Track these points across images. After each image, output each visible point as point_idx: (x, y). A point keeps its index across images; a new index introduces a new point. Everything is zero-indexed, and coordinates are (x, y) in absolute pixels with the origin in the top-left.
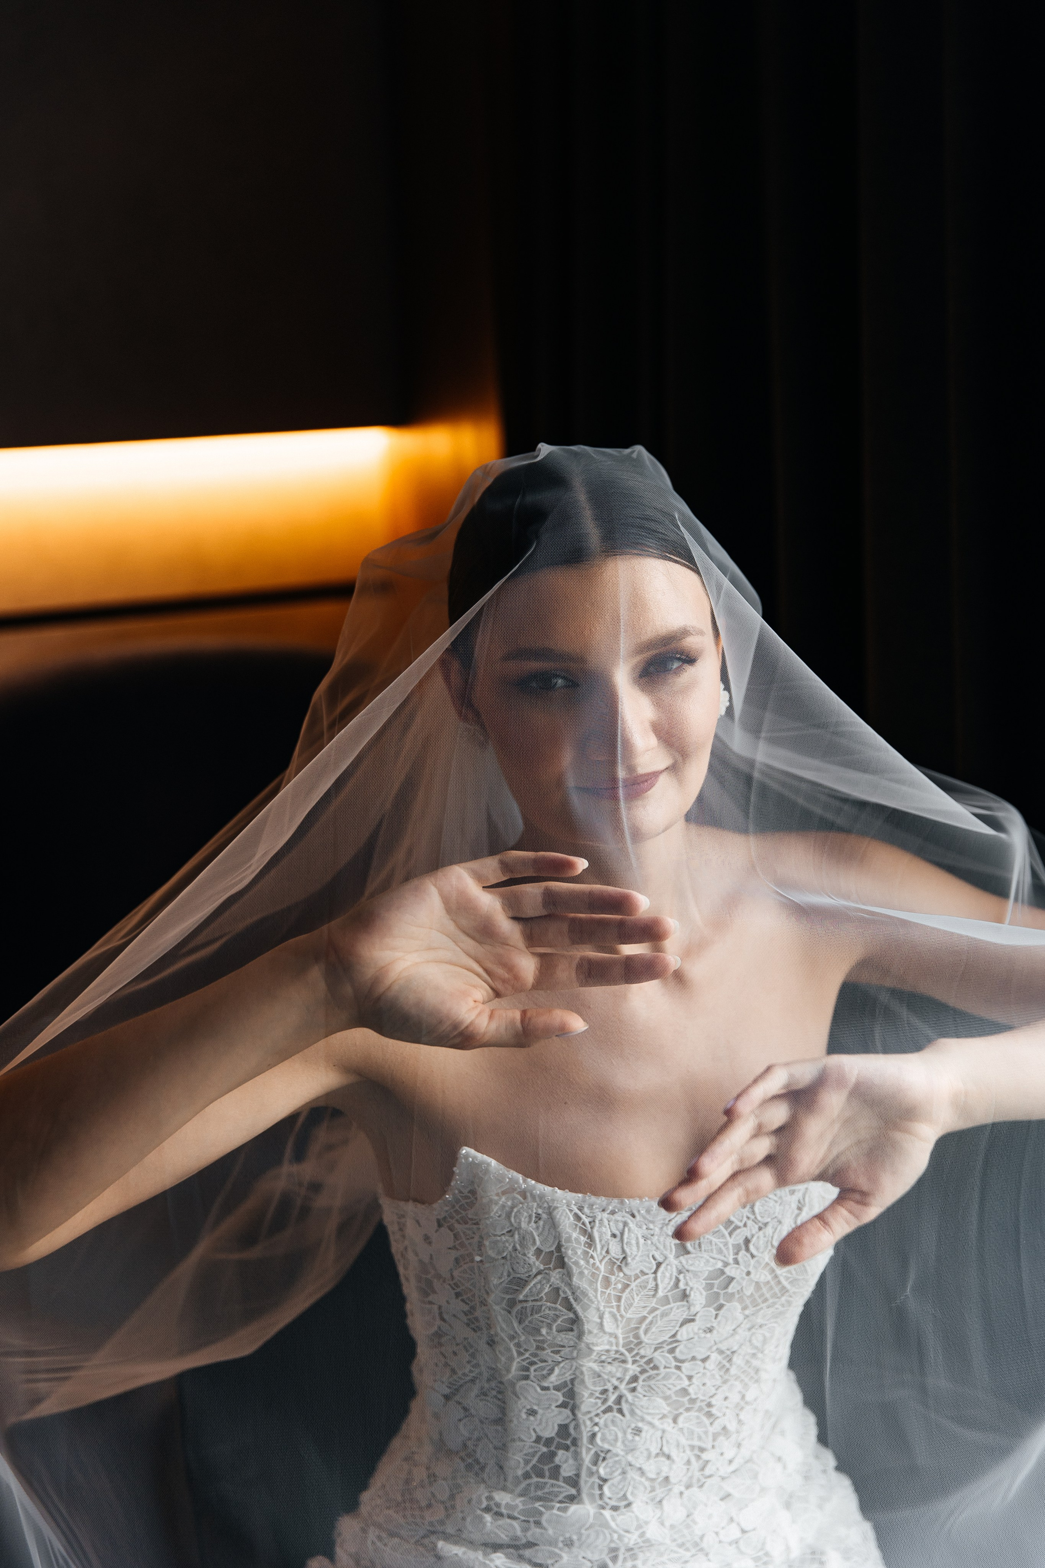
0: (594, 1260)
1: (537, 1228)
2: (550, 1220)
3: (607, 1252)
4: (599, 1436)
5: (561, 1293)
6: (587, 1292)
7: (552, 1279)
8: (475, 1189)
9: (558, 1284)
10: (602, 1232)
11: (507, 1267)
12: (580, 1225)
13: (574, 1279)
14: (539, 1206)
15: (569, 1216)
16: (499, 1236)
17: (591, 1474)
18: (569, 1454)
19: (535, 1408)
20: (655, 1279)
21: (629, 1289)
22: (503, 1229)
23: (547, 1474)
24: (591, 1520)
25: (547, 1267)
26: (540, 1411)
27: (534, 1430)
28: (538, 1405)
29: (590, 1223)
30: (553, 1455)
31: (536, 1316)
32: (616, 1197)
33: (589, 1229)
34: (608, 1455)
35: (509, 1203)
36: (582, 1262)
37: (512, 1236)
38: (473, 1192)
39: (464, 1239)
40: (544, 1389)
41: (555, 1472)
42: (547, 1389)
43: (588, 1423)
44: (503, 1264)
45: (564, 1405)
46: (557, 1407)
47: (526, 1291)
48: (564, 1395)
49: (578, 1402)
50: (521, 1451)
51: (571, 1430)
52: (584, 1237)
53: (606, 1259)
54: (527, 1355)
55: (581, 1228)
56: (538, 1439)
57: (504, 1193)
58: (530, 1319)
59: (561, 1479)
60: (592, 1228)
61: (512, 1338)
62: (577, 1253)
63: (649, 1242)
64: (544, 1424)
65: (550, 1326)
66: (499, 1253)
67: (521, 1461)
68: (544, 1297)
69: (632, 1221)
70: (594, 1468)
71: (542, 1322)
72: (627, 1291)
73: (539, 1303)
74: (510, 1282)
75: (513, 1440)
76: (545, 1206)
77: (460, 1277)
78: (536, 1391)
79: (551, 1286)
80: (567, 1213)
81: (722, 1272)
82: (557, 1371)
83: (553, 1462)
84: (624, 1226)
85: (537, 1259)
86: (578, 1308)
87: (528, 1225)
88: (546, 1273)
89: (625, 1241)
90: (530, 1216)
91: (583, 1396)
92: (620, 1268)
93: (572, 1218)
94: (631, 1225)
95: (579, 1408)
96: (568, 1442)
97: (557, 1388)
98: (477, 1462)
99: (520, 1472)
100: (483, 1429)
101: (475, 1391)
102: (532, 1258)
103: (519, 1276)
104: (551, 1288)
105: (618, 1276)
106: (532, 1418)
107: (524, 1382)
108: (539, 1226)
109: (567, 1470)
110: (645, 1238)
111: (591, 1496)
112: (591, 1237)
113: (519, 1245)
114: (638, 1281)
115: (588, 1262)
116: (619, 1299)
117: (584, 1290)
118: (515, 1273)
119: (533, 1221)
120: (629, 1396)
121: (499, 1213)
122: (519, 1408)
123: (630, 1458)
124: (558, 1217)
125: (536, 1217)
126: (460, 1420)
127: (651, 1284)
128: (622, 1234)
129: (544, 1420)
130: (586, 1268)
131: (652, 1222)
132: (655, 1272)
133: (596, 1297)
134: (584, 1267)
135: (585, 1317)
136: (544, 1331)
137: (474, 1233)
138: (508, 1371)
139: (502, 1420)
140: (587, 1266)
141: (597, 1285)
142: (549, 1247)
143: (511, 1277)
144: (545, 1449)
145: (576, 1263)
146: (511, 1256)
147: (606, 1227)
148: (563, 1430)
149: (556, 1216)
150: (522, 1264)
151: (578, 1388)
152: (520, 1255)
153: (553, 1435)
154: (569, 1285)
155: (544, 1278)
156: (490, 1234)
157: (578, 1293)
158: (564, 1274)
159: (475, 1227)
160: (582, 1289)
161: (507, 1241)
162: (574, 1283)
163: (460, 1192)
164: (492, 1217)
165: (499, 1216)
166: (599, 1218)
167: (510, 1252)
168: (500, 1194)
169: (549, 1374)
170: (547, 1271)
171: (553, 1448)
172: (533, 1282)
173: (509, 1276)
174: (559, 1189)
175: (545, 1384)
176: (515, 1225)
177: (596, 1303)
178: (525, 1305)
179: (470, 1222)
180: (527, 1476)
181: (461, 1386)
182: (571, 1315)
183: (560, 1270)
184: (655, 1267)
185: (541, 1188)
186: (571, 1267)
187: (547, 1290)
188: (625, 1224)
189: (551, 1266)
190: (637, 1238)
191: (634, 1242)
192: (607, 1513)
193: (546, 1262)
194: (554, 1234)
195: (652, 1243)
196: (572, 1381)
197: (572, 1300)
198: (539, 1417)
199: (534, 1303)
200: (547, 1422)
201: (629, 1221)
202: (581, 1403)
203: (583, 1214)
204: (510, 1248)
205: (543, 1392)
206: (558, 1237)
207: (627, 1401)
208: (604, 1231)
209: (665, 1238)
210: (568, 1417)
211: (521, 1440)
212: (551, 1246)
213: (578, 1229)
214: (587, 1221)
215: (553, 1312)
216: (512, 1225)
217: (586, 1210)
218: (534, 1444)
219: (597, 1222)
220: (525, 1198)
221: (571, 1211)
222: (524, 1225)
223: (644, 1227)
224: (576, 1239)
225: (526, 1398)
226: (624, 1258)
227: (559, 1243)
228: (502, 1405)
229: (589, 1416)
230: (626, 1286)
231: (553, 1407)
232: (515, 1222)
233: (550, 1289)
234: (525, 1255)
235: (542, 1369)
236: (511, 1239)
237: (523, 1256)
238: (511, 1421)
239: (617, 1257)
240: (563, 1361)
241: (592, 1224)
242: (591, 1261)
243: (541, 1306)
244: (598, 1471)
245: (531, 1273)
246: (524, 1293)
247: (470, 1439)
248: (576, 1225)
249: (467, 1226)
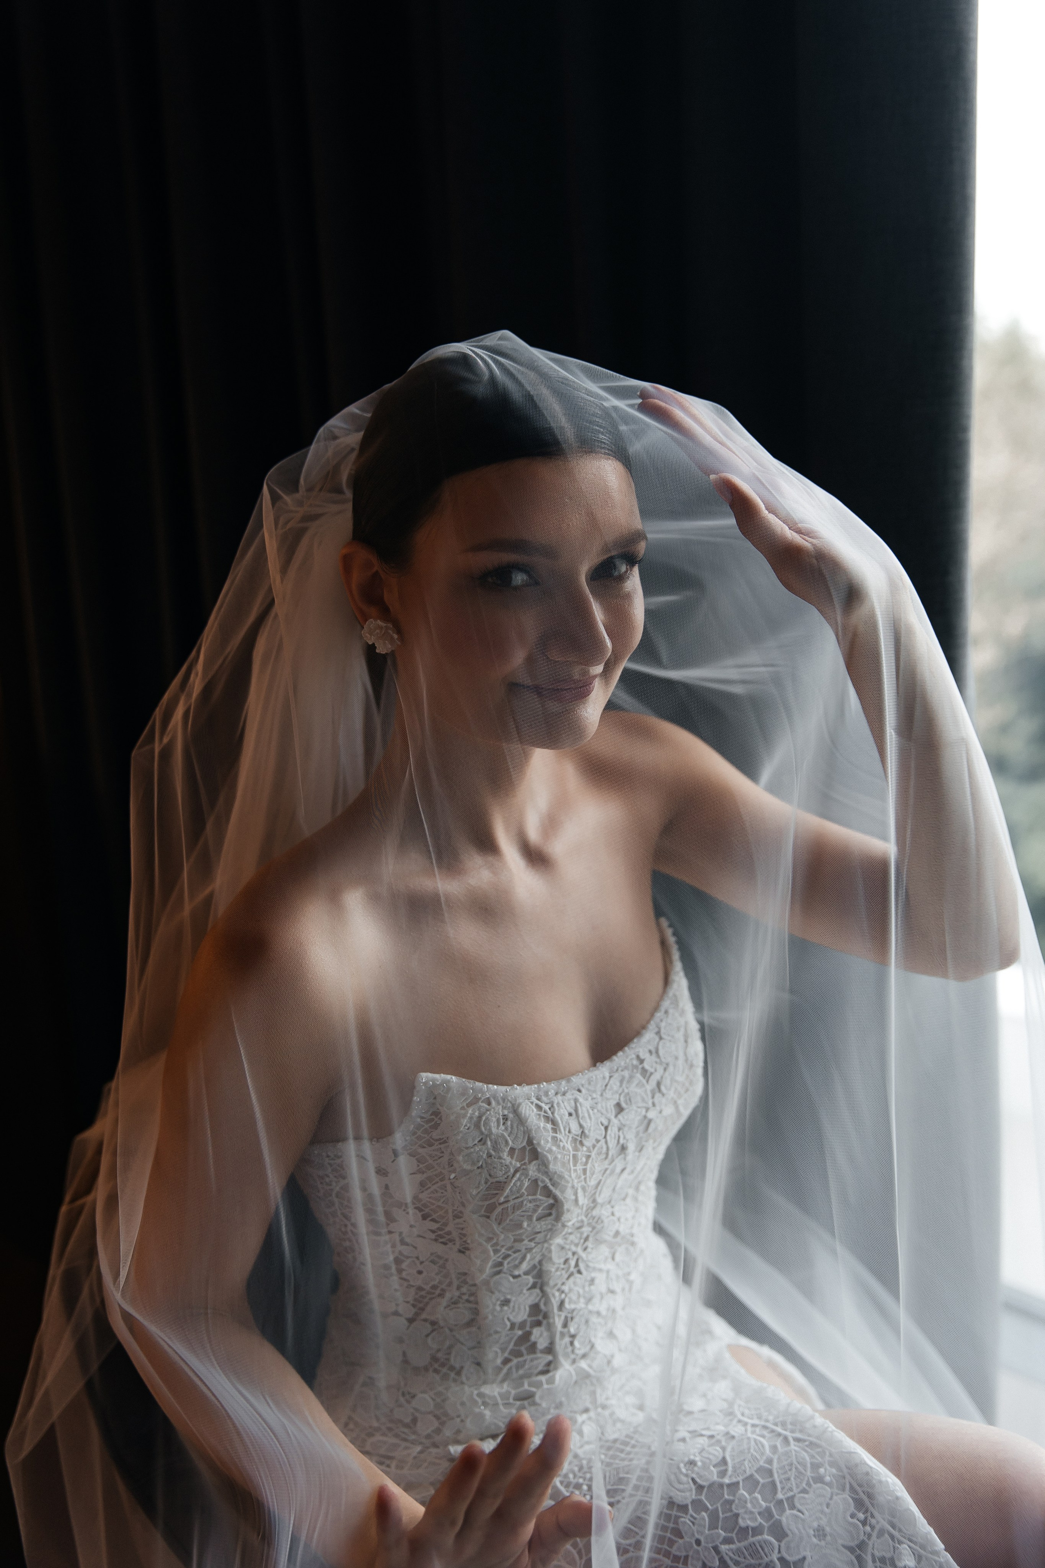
0: (563, 1142)
1: (506, 1129)
2: (517, 1117)
3: (569, 1132)
4: (567, 1300)
5: (540, 1183)
6: (562, 1174)
7: (531, 1173)
8: (438, 1109)
9: (536, 1175)
10: (561, 1114)
11: (485, 1174)
12: (542, 1113)
13: (551, 1166)
14: (504, 1108)
15: (532, 1109)
16: (472, 1148)
17: (562, 1335)
18: (543, 1328)
19: (509, 1297)
20: (606, 1142)
21: (591, 1159)
22: (473, 1140)
23: (525, 1352)
24: (574, 1378)
25: (522, 1163)
26: (513, 1299)
27: (508, 1319)
28: (512, 1294)
29: (550, 1109)
30: (528, 1335)
31: (518, 1213)
32: (562, 1078)
33: (551, 1115)
34: (575, 1313)
35: (477, 1114)
36: (554, 1148)
37: (485, 1143)
38: (437, 1113)
39: (431, 1161)
40: (515, 1277)
41: (533, 1348)
42: (519, 1276)
43: (557, 1294)
44: (480, 1173)
45: (534, 1286)
46: (529, 1289)
47: (507, 1192)
48: (533, 1277)
49: (546, 1280)
50: (497, 1342)
51: (542, 1307)
52: (548, 1123)
53: (570, 1139)
54: (503, 1250)
55: (544, 1116)
56: (513, 1326)
57: (469, 1105)
58: (511, 1217)
59: (538, 1351)
60: (553, 1113)
61: (490, 1239)
62: (548, 1140)
63: (596, 1111)
64: (516, 1309)
65: (530, 1218)
66: (473, 1164)
67: (499, 1351)
68: (525, 1192)
69: (580, 1096)
70: (566, 1330)
71: (523, 1216)
72: (590, 1161)
73: (521, 1199)
74: (488, 1189)
75: (490, 1335)
76: (509, 1105)
77: (430, 1198)
78: (509, 1281)
79: (529, 1180)
80: (530, 1106)
81: (645, 1117)
82: (528, 1256)
83: (529, 1340)
84: (575, 1103)
85: (512, 1158)
86: (557, 1193)
87: (498, 1129)
88: (523, 1169)
89: (581, 1115)
90: (498, 1120)
91: (551, 1272)
92: (581, 1143)
93: (535, 1110)
94: (581, 1100)
95: (547, 1284)
96: (540, 1318)
97: (526, 1273)
98: (452, 1368)
99: (499, 1361)
100: (454, 1336)
101: (444, 1302)
102: (507, 1159)
103: (497, 1179)
104: (530, 1181)
105: (582, 1151)
106: (506, 1308)
107: (497, 1277)
108: (508, 1126)
109: (542, 1344)
110: (593, 1108)
111: (566, 1355)
112: (554, 1122)
113: (492, 1150)
114: (596, 1149)
115: (559, 1146)
116: (585, 1171)
117: (561, 1174)
118: (494, 1178)
119: (502, 1124)
120: (583, 1255)
121: (468, 1125)
122: (490, 1304)
123: (590, 1307)
124: (523, 1112)
125: (503, 1119)
126: (427, 1336)
127: (605, 1149)
128: (576, 1110)
129: (516, 1306)
130: (559, 1153)
131: (595, 1091)
132: (605, 1137)
133: (570, 1176)
134: (556, 1152)
135: (565, 1198)
136: (525, 1224)
137: (443, 1152)
138: (481, 1271)
139: (475, 1320)
140: (559, 1150)
141: (570, 1166)
142: (522, 1143)
143: (489, 1183)
144: (520, 1333)
145: (550, 1151)
146: (486, 1163)
147: (563, 1109)
148: (535, 1309)
149: (522, 1112)
150: (499, 1167)
151: (547, 1267)
152: (496, 1160)
153: (525, 1317)
154: (546, 1173)
155: (522, 1174)
156: (462, 1148)
157: (556, 1178)
158: (539, 1165)
159: (442, 1146)
160: (558, 1173)
161: (480, 1150)
162: (551, 1170)
163: (422, 1118)
164: (461, 1132)
165: (468, 1129)
166: (556, 1102)
167: (485, 1159)
168: (466, 1107)
169: (521, 1263)
170: (524, 1167)
171: (528, 1329)
172: (513, 1181)
173: (486, 1183)
174: (518, 1085)
175: (516, 1273)
176: (486, 1132)
177: (571, 1182)
178: (505, 1205)
179: (437, 1143)
180: (506, 1361)
181: (427, 1303)
182: (551, 1201)
183: (534, 1162)
184: (604, 1132)
185: (500, 1090)
186: (545, 1156)
187: (526, 1184)
188: (576, 1100)
189: (526, 1161)
190: (588, 1111)
191: (586, 1115)
192: (583, 1364)
193: (521, 1159)
194: (522, 1129)
195: (598, 1111)
196: (540, 1262)
197: (551, 1187)
198: (512, 1304)
199: (516, 1201)
200: (519, 1308)
201: (578, 1097)
202: (549, 1279)
203: (542, 1102)
204: (485, 1156)
205: (515, 1280)
206: (528, 1133)
207: (583, 1260)
208: (562, 1113)
209: (606, 1103)
210: (538, 1295)
211: (496, 1332)
212: (522, 1142)
213: (542, 1119)
214: (546, 1107)
215: (534, 1204)
216: (482, 1133)
217: (544, 1099)
218: (509, 1332)
219: (555, 1105)
220: (489, 1104)
221: (532, 1103)
222: (494, 1130)
223: (590, 1098)
224: (544, 1128)
225: (499, 1291)
226: (583, 1132)
227: (529, 1137)
228: (474, 1306)
229: (556, 1288)
230: (588, 1157)
231: (525, 1291)
232: (485, 1129)
233: (529, 1183)
234: (500, 1158)
235: (515, 1259)
236: (484, 1147)
237: (499, 1160)
238: (486, 1318)
239: (577, 1133)
240: (535, 1246)
241: (552, 1109)
242: (561, 1144)
243: (522, 1202)
244: (569, 1331)
245: (509, 1174)
246: (505, 1194)
247: (439, 1350)
248: (539, 1115)
249: (433, 1147)
